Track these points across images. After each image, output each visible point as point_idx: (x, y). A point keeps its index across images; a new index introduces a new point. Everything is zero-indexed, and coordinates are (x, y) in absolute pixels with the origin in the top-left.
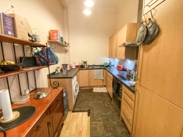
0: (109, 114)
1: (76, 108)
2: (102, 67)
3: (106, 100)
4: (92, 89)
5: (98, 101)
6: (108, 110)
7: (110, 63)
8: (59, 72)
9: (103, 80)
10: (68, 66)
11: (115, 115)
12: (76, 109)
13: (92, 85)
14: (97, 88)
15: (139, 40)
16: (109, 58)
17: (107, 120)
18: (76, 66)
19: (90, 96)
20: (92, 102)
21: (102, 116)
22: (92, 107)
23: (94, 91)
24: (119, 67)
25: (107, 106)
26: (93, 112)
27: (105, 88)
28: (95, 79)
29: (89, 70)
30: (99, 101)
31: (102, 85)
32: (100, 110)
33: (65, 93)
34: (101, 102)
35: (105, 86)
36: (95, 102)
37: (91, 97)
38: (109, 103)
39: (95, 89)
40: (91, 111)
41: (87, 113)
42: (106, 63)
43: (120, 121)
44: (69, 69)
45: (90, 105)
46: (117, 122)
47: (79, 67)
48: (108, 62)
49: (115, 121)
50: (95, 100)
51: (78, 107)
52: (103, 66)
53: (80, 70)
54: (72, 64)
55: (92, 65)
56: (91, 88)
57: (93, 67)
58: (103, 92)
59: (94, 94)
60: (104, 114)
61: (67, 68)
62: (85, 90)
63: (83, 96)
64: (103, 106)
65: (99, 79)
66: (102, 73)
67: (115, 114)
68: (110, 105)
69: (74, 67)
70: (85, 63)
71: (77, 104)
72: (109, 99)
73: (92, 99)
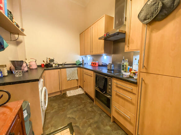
0: (96, 119)
1: (48, 128)
2: (75, 66)
3: (87, 102)
4: (65, 94)
5: (77, 106)
6: (93, 114)
7: (83, 61)
8: (6, 74)
9: (77, 80)
10: (24, 65)
11: (104, 118)
12: (48, 130)
13: (64, 88)
14: (71, 91)
15: (148, 16)
16: (81, 55)
17: (98, 127)
18: (38, 66)
19: (64, 103)
20: (71, 111)
21: (90, 126)
22: (72, 118)
23: (69, 96)
24: (94, 64)
25: (90, 109)
26: (76, 124)
27: (80, 89)
28: (69, 80)
29: (59, 70)
30: (79, 105)
31: (77, 86)
32: (84, 118)
33: (26, 111)
34: (82, 106)
35: (80, 87)
36: (75, 109)
37: (66, 104)
38: (91, 105)
39: (69, 93)
40: (73, 124)
41: (68, 130)
42: (79, 60)
43: (111, 123)
44: (26, 69)
45: (68, 116)
46: (109, 126)
47: (43, 66)
48: (81, 60)
49: (107, 125)
50: (73, 106)
51: (50, 125)
52: (75, 64)
53: (45, 70)
54: (29, 63)
55: (62, 63)
56: (64, 92)
57: (64, 66)
58: (80, 93)
59: (69, 100)
60: (91, 121)
61: (22, 68)
62: (55, 97)
63: (55, 106)
64: (85, 110)
65: (74, 79)
66: (76, 72)
67: (102, 116)
68: (93, 107)
69: (34, 67)
70: (52, 61)
71: (47, 121)
72: (89, 101)
73: (69, 106)
